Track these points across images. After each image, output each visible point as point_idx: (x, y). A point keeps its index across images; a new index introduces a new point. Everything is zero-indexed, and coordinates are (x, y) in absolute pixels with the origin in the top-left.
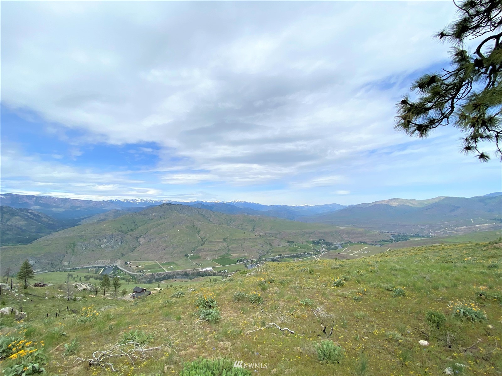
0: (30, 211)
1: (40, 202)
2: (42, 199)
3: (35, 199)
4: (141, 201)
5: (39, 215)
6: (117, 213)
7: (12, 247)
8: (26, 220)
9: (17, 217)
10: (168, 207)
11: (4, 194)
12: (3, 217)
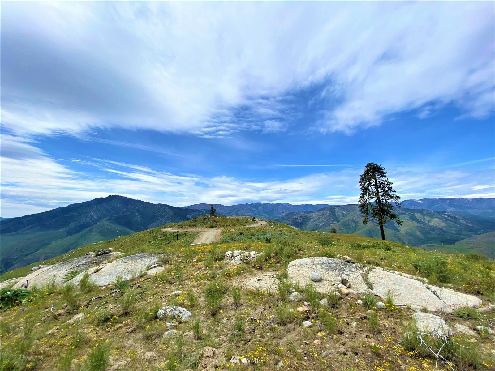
0: (446, 213)
1: (454, 204)
2: (455, 201)
3: (448, 201)
5: (456, 217)
7: (437, 245)
8: (445, 222)
9: (436, 219)
11: (422, 200)
12: (424, 219)
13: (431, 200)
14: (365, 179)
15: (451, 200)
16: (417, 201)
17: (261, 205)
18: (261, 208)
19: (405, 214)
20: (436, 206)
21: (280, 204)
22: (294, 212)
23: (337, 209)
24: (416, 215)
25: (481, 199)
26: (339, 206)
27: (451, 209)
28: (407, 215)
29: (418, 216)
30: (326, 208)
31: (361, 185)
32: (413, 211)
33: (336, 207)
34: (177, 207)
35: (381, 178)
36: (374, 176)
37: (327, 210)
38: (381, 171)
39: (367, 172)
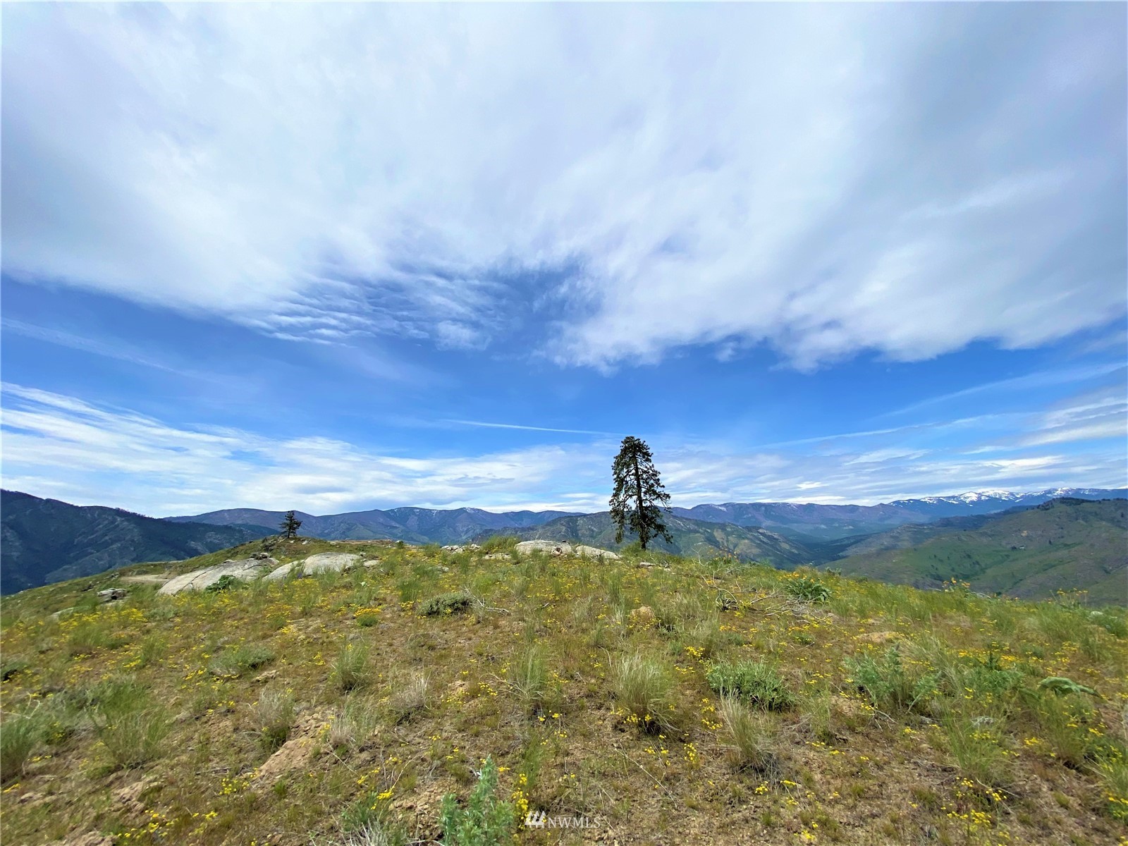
0: (760, 531)
1: (772, 513)
2: (774, 509)
3: (763, 508)
4: (978, 498)
5: (775, 537)
6: (918, 532)
8: (758, 546)
9: (746, 541)
10: (1070, 509)
11: (724, 505)
12: (727, 541)
13: (737, 506)
14: (621, 463)
15: (768, 507)
16: (717, 507)
17: (414, 513)
18: (413, 522)
19: (698, 532)
20: (745, 517)
21: (462, 510)
22: (491, 530)
23: (580, 522)
24: (715, 534)
25: (810, 506)
26: (585, 515)
27: (768, 523)
28: (702, 534)
29: (718, 535)
30: (560, 519)
31: (615, 473)
32: (711, 526)
33: (579, 516)
34: (156, 517)
35: (644, 464)
36: (634, 458)
37: (562, 524)
38: (645, 451)
39: (624, 451)
